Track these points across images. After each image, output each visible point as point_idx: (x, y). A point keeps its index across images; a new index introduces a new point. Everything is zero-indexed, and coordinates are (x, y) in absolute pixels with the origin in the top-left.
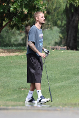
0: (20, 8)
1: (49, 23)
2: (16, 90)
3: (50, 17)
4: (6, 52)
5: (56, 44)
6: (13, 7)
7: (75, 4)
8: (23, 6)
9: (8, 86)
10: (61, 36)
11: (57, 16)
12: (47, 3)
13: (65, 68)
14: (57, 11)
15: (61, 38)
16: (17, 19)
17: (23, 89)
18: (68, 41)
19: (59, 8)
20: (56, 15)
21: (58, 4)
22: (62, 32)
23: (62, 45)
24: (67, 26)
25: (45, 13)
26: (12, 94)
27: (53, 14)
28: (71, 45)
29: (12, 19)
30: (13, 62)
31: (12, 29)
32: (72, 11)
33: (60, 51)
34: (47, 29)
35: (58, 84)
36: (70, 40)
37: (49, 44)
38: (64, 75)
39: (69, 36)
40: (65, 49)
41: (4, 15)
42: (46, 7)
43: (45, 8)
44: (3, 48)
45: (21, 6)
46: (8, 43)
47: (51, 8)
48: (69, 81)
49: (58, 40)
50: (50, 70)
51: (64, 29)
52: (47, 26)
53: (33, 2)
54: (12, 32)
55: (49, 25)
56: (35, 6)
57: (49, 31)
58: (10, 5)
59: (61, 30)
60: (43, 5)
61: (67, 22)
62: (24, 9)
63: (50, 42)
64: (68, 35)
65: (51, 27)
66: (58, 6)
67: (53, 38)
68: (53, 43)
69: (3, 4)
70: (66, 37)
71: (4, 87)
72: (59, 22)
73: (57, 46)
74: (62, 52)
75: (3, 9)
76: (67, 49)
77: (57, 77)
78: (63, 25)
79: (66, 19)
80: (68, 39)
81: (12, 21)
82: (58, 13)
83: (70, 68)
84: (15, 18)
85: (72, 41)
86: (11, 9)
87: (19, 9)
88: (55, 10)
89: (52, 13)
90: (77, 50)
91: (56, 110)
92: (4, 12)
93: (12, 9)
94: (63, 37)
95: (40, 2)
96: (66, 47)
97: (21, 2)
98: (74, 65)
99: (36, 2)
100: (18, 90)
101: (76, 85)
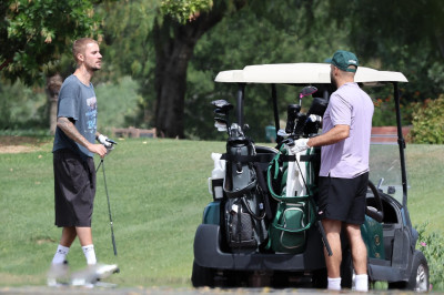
0: (33, 27)
1: (111, 68)
2: (21, 243)
3: (113, 52)
5: (129, 121)
6: (15, 24)
7: (179, 17)
8: (42, 22)
10: (142, 100)
11: (132, 49)
12: (105, 14)
14: (132, 35)
15: (141, 106)
16: (25, 55)
17: (40, 242)
18: (161, 114)
19: (137, 27)
20: (127, 45)
21: (134, 18)
22: (144, 92)
23: (143, 125)
24: (157, 76)
25: (100, 39)
26: (11, 253)
27: (121, 44)
28: (167, 124)
29: (13, 55)
30: (15, 170)
31: (13, 82)
32: (172, 35)
33: (139, 142)
34: (104, 84)
35: (134, 229)
36: (166, 113)
37: (110, 122)
38: (148, 202)
39: (163, 102)
40: (151, 135)
42: (103, 24)
43: (101, 27)
45: (36, 23)
46: (3, 119)
47: (115, 28)
48: (163, 221)
49: (132, 111)
51: (150, 82)
52: (104, 75)
53: (68, 13)
54: (13, 92)
55: (109, 72)
56: (73, 23)
57: (109, 87)
58: (8, 19)
59: (142, 84)
60: (95, 19)
61: (158, 65)
62: (44, 30)
63: (112, 116)
64: (159, 97)
65: (115, 79)
66: (133, 23)
67: (120, 107)
68: (121, 119)
70: (155, 102)
72: (137, 65)
73: (131, 129)
74: (145, 142)
76: (159, 135)
77: (129, 210)
78: (146, 71)
79: (154, 56)
80: (162, 110)
82: (133, 40)
83: (165, 185)
84: (21, 54)
85: (171, 114)
86: (10, 29)
87: (31, 31)
88: (126, 32)
89: (118, 42)
90: (182, 137)
93: (11, 31)
94: (145, 104)
95: (87, 12)
96: (154, 131)
97: (36, 13)
98: (176, 178)
99: (75, 11)
100: (28, 242)
101: (181, 229)
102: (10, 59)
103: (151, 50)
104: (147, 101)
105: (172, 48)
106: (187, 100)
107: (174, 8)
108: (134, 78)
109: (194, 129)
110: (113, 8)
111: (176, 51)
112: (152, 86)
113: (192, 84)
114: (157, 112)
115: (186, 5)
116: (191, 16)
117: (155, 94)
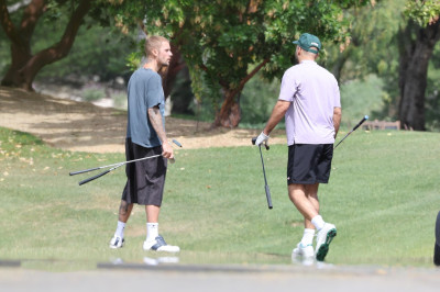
0: (288, 31)
1: (358, 67)
2: (278, 226)
3: (361, 53)
4: (255, 135)
5: (375, 115)
6: (271, 29)
7: (420, 21)
8: (296, 27)
9: (260, 217)
10: (387, 96)
11: (378, 50)
12: (353, 18)
13: (395, 174)
14: (378, 37)
15: (386, 102)
16: (281, 57)
17: (295, 225)
18: (404, 108)
19: (383, 30)
20: (375, 47)
21: (380, 22)
22: (388, 89)
23: (389, 119)
24: (401, 74)
25: (348, 41)
26: (269, 236)
27: (367, 45)
28: (410, 118)
29: (270, 57)
30: (271, 160)
31: (271, 81)
32: (414, 37)
33: (383, 134)
34: (351, 82)
35: (380, 213)
36: (408, 107)
37: (357, 116)
38: (392, 189)
39: (406, 97)
40: (395, 128)
41: (251, 48)
42: (351, 27)
43: (349, 30)
44: (249, 126)
45: (290, 28)
46: (261, 114)
47: (363, 31)
48: (406, 206)
49: (378, 107)
50: (359, 178)
51: (395, 80)
52: (351, 75)
53: (319, 18)
54: (270, 89)
55: (356, 71)
56: (323, 28)
57: (356, 84)
58: (266, 24)
59: (387, 82)
60: (343, 23)
61: (401, 64)
62: (297, 34)
63: (359, 110)
64: (402, 93)
65: (361, 77)
66: (380, 27)
67: (366, 102)
69: (249, 23)
70: (398, 98)
71: (251, 219)
72: (383, 65)
73: (376, 122)
74: (390, 134)
75: (247, 35)
76: (402, 128)
77: (376, 196)
78: (393, 69)
79: (398, 55)
80: (405, 105)
81: (269, 61)
82: (379, 42)
83: (409, 173)
84: (277, 56)
85: (413, 108)
86: (267, 33)
87: (286, 34)
88: (372, 36)
89: (365, 44)
90: (423, 129)
91: (374, 273)
92: (249, 42)
93: (268, 35)
94: (390, 100)
95: (337, 17)
96: (398, 124)
97: (290, 18)
98: (418, 167)
99: (325, 17)
100: (284, 225)
101: (423, 213)
102: (267, 60)
103: (393, 49)
104: (393, 98)
105: (414, 48)
106: (428, 96)
107: (416, 13)
108: (379, 76)
109: (435, 122)
110: (361, 13)
111: (418, 51)
112: (396, 84)
113: (432, 82)
114: (400, 106)
115: (426, 10)
116: (431, 20)
117: (399, 90)
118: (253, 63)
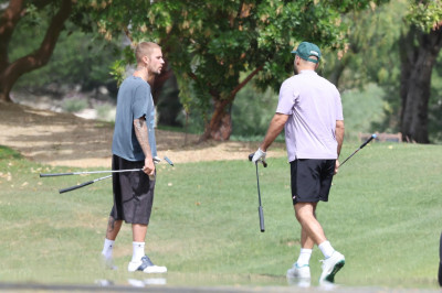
0: (282, 37)
1: (357, 76)
2: (273, 244)
3: (359, 61)
4: (247, 149)
5: (375, 127)
6: (264, 34)
7: (423, 26)
8: (290, 33)
10: (387, 106)
11: (378, 57)
12: (352, 23)
13: (397, 189)
14: (379, 43)
15: (387, 112)
16: (275, 65)
17: (290, 244)
18: (406, 119)
19: (383, 35)
20: (375, 53)
21: (380, 27)
22: (389, 99)
23: (389, 130)
24: (402, 83)
25: (346, 48)
26: (263, 255)
27: (367, 52)
28: (412, 129)
29: (263, 65)
30: (265, 174)
31: (264, 90)
32: (417, 43)
33: (385, 147)
34: (350, 91)
35: (380, 231)
36: (411, 118)
37: (356, 127)
38: (393, 206)
39: (407, 108)
40: (397, 140)
41: (243, 55)
42: (349, 33)
43: (347, 36)
44: (241, 138)
45: (284, 33)
46: (253, 125)
47: (361, 37)
48: (409, 224)
49: (379, 118)
50: (358, 194)
51: (396, 89)
52: (350, 83)
53: (315, 23)
54: (264, 100)
55: (355, 80)
56: (319, 33)
57: (355, 94)
58: (259, 30)
59: (387, 91)
60: (341, 28)
61: (403, 72)
62: (292, 40)
63: (359, 122)
64: (404, 104)
65: (360, 86)
66: (380, 32)
67: (365, 113)
68: (367, 124)
69: (241, 29)
70: (400, 109)
71: (243, 239)
72: (383, 73)
73: (378, 134)
74: (391, 147)
75: (239, 41)
76: (404, 140)
77: (376, 213)
78: (394, 77)
79: (399, 63)
80: (406, 116)
81: (262, 69)
82: (380, 49)
83: (411, 189)
84: (271, 64)
85: (416, 120)
86: (259, 39)
87: (279, 40)
88: (372, 42)
89: (364, 51)
90: (427, 142)
92: (240, 49)
93: (261, 41)
94: (391, 111)
95: (334, 22)
96: (399, 136)
97: (284, 24)
98: (422, 182)
99: (321, 22)
100: (278, 244)
101: (427, 231)
102: (260, 67)
103: (394, 56)
104: (395, 108)
105: (416, 55)
106: (432, 106)
107: (418, 17)
108: (379, 85)
109: (439, 134)
110: (359, 18)
111: (420, 59)
112: (397, 93)
113: (436, 91)
114: (402, 117)
115: (430, 14)
116: (435, 25)
117: (400, 100)
118: (245, 71)
